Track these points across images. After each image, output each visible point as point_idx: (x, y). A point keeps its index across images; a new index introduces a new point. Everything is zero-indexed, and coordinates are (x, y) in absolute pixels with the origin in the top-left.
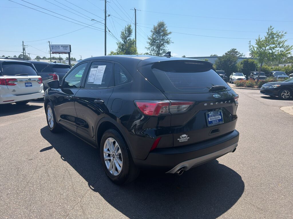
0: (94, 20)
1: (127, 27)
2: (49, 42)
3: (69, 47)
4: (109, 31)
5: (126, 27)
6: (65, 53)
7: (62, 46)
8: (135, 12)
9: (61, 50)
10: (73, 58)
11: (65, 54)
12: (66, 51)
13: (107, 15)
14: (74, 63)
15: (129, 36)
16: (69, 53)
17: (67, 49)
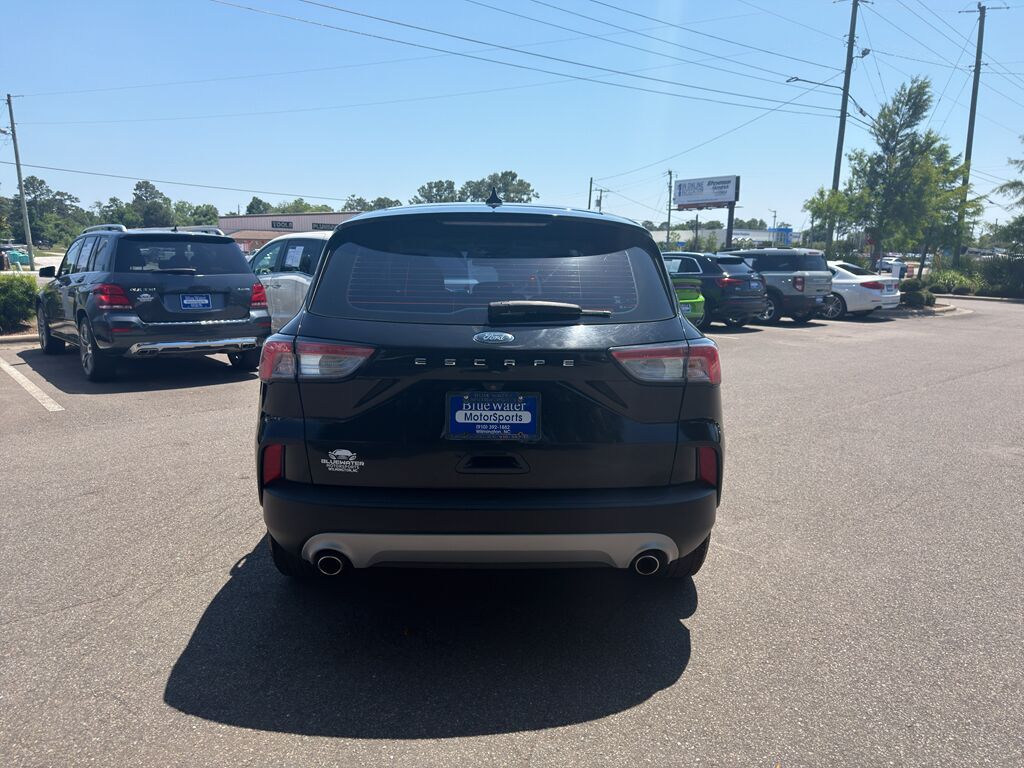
0: (798, 79)
1: (908, 86)
2: (670, 173)
3: (732, 186)
4: (861, 111)
5: (903, 87)
6: (719, 205)
7: (709, 184)
8: (982, 19)
9: (708, 194)
10: (758, 220)
11: (719, 207)
12: (720, 199)
13: (856, 52)
14: (754, 239)
15: (909, 124)
16: (731, 206)
17: (726, 191)
